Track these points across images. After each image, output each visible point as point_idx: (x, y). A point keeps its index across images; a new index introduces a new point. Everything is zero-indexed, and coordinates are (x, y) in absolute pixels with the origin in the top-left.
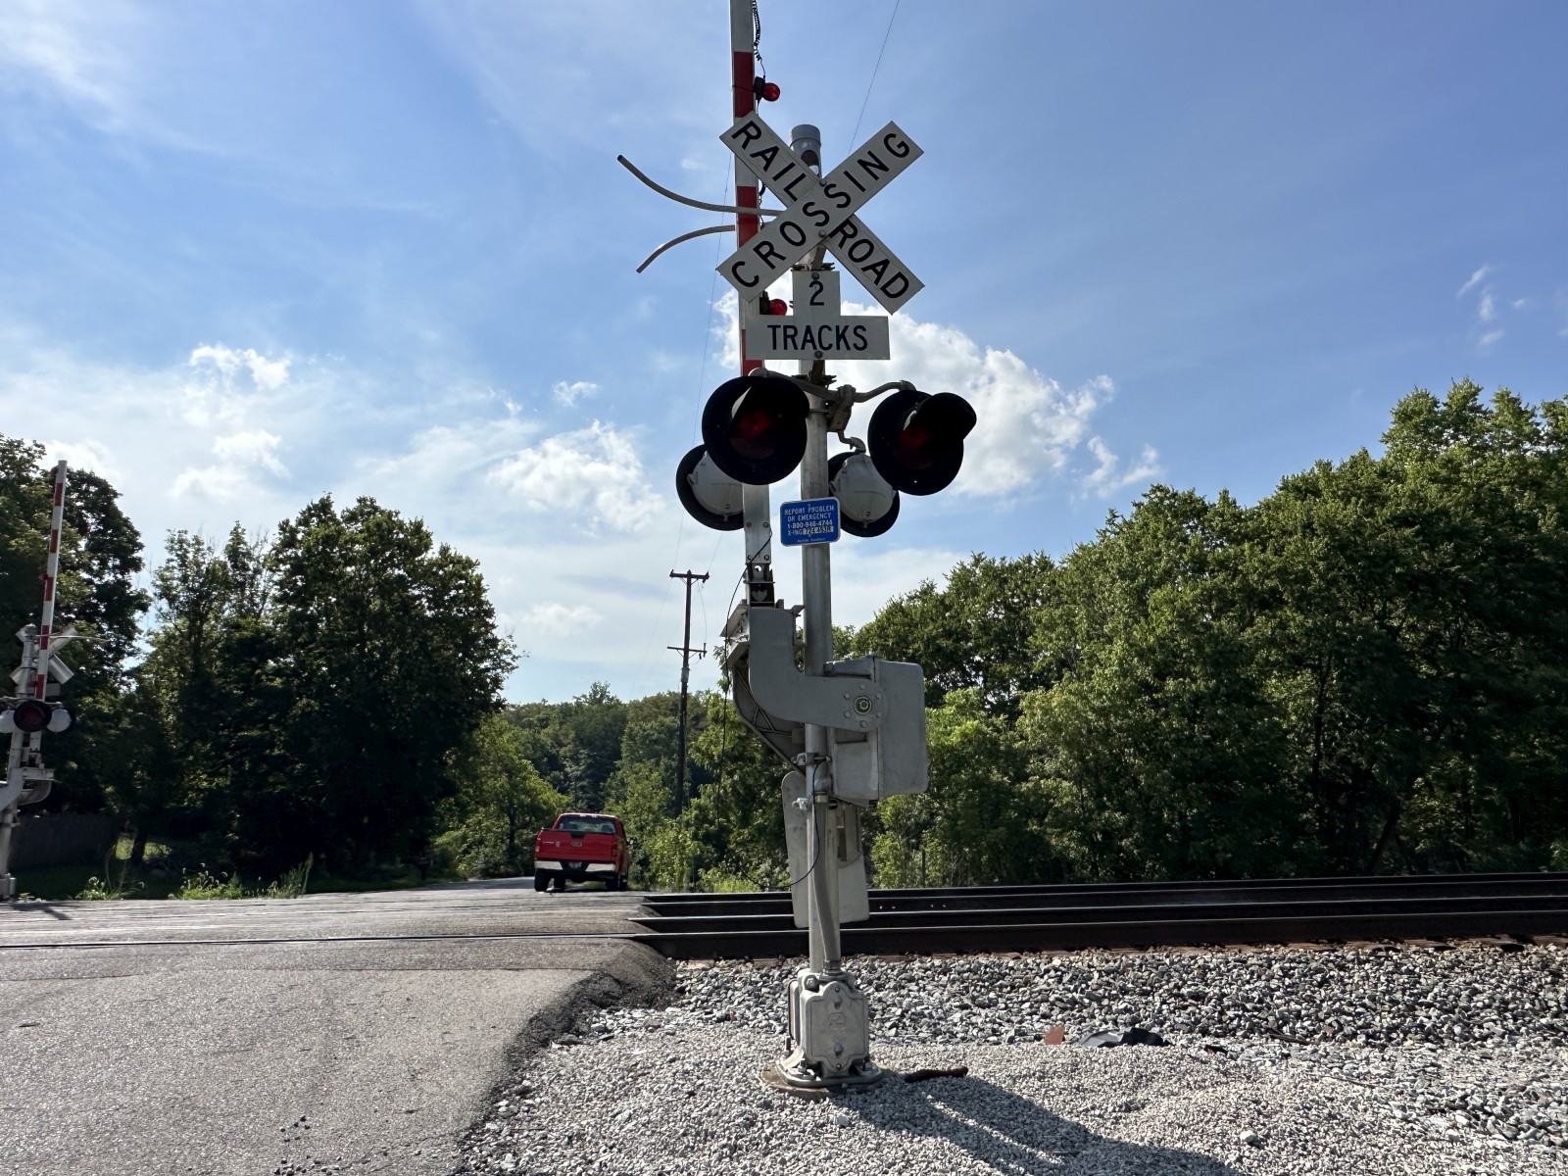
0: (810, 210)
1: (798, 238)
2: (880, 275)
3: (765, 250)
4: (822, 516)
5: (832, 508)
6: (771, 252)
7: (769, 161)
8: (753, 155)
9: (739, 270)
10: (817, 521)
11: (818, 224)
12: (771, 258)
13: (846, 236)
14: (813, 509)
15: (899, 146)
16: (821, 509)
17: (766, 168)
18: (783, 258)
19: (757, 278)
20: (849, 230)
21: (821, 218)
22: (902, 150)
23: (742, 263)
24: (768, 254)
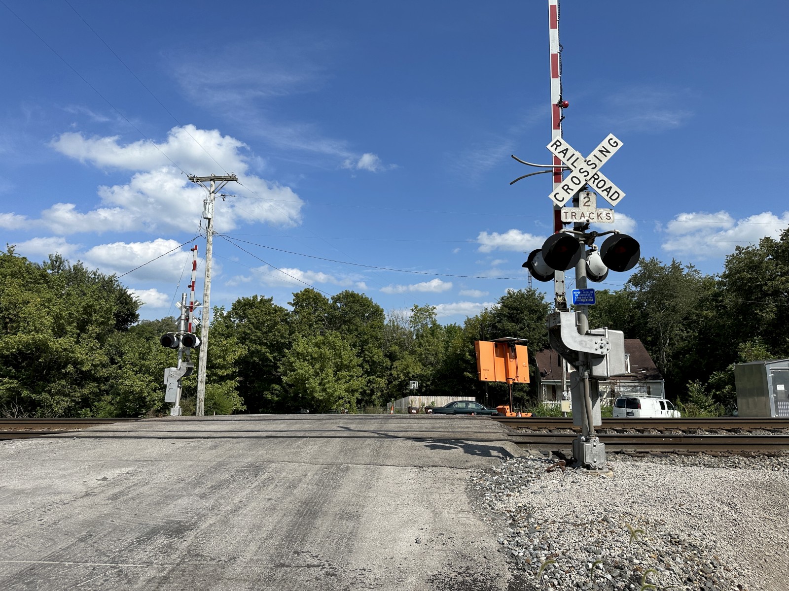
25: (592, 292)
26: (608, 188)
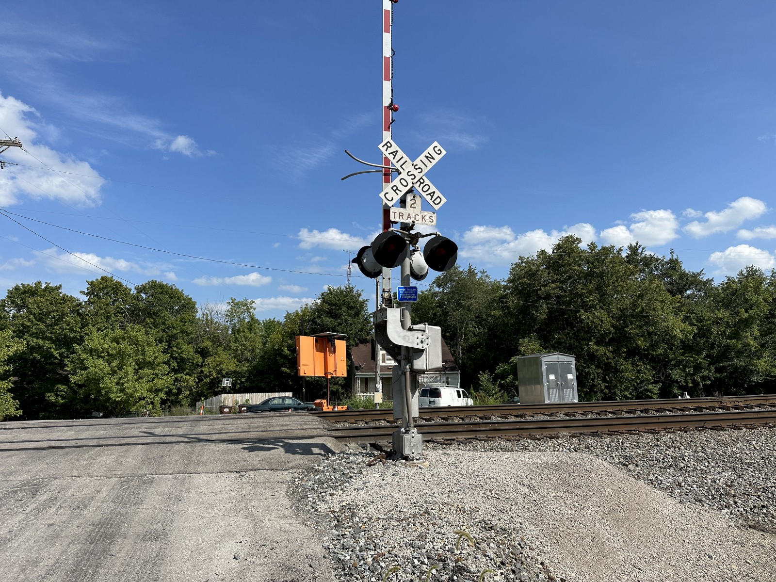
25: (415, 290)
26: (432, 193)
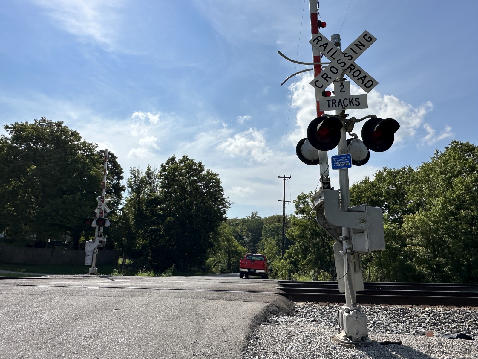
0: (339, 62)
1: (336, 71)
2: (363, 81)
3: (325, 76)
4: (345, 160)
5: (349, 157)
6: (327, 77)
7: (325, 48)
8: (320, 46)
9: (317, 83)
10: (344, 162)
11: (342, 66)
12: (327, 79)
13: (352, 69)
14: (342, 158)
15: (369, 38)
16: (345, 157)
17: (324, 50)
18: (331, 78)
19: (323, 85)
20: (352, 67)
21: (343, 64)
22: (370, 39)
23: (318, 81)
24: (326, 77)
